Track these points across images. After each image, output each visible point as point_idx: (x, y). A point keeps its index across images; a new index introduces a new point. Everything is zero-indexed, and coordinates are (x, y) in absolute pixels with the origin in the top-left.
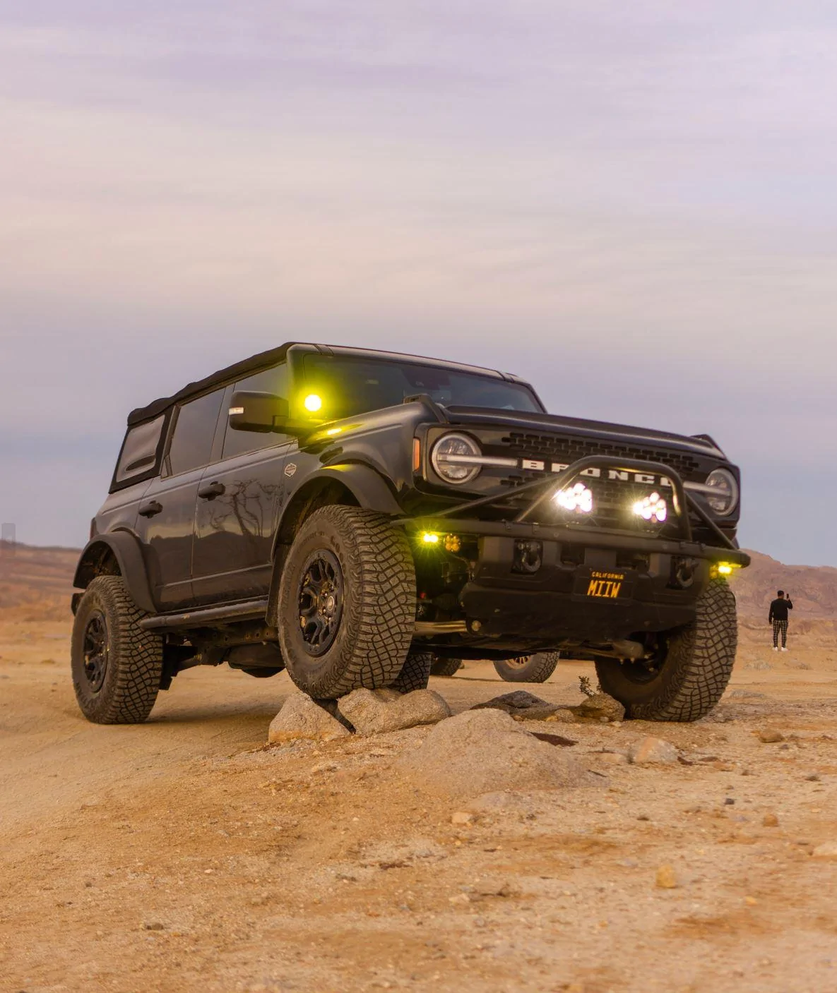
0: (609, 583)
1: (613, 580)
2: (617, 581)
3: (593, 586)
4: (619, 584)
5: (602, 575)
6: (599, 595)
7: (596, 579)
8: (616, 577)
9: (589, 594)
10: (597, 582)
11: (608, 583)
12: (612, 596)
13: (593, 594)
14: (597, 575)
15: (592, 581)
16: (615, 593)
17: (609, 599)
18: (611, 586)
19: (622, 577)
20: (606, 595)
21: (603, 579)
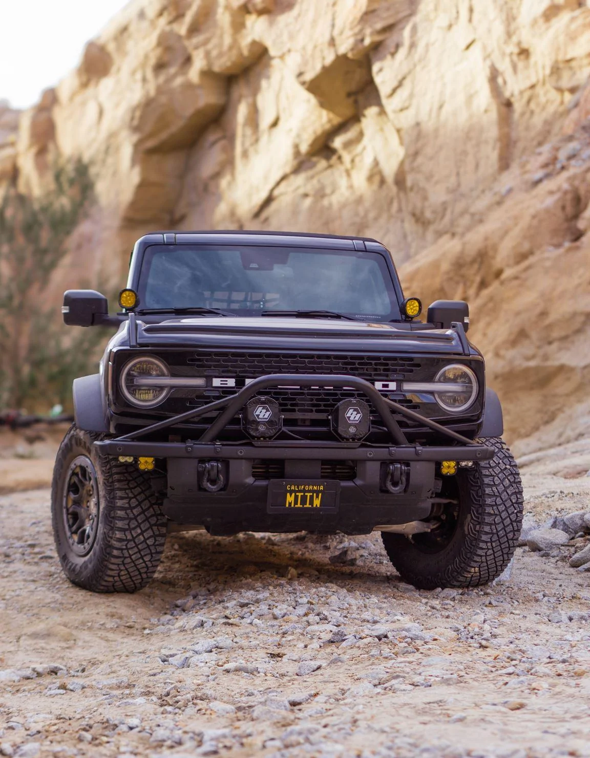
0: (309, 495)
1: (313, 491)
2: (317, 492)
3: (290, 499)
4: (320, 494)
5: (298, 488)
6: (299, 505)
7: (291, 492)
8: (315, 488)
9: (287, 506)
10: (293, 494)
11: (306, 494)
12: (315, 506)
13: (293, 506)
14: (293, 488)
15: (288, 494)
16: (317, 502)
17: (312, 509)
18: (312, 497)
19: (322, 488)
20: (308, 505)
21: (300, 491)
